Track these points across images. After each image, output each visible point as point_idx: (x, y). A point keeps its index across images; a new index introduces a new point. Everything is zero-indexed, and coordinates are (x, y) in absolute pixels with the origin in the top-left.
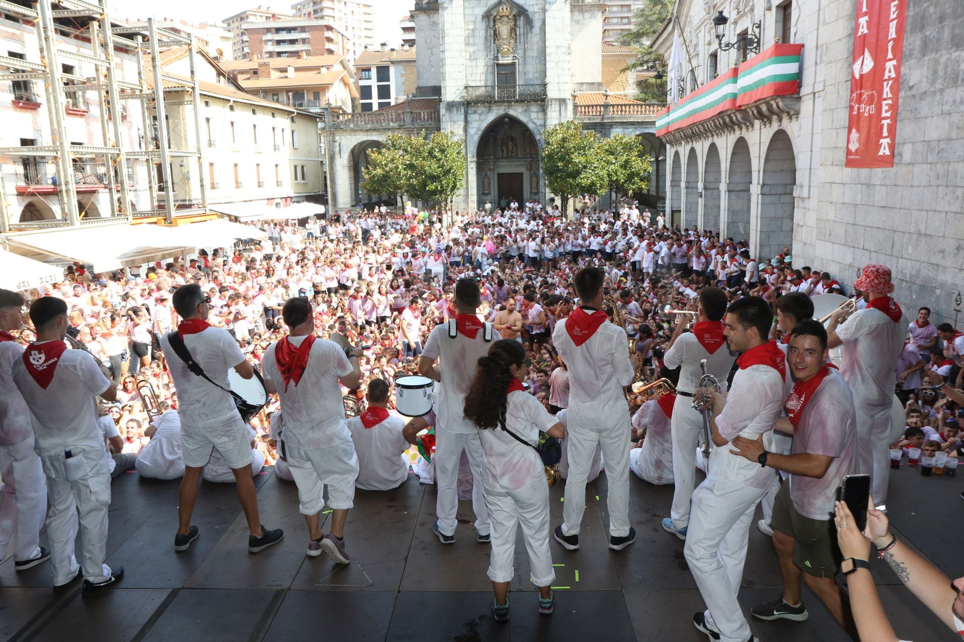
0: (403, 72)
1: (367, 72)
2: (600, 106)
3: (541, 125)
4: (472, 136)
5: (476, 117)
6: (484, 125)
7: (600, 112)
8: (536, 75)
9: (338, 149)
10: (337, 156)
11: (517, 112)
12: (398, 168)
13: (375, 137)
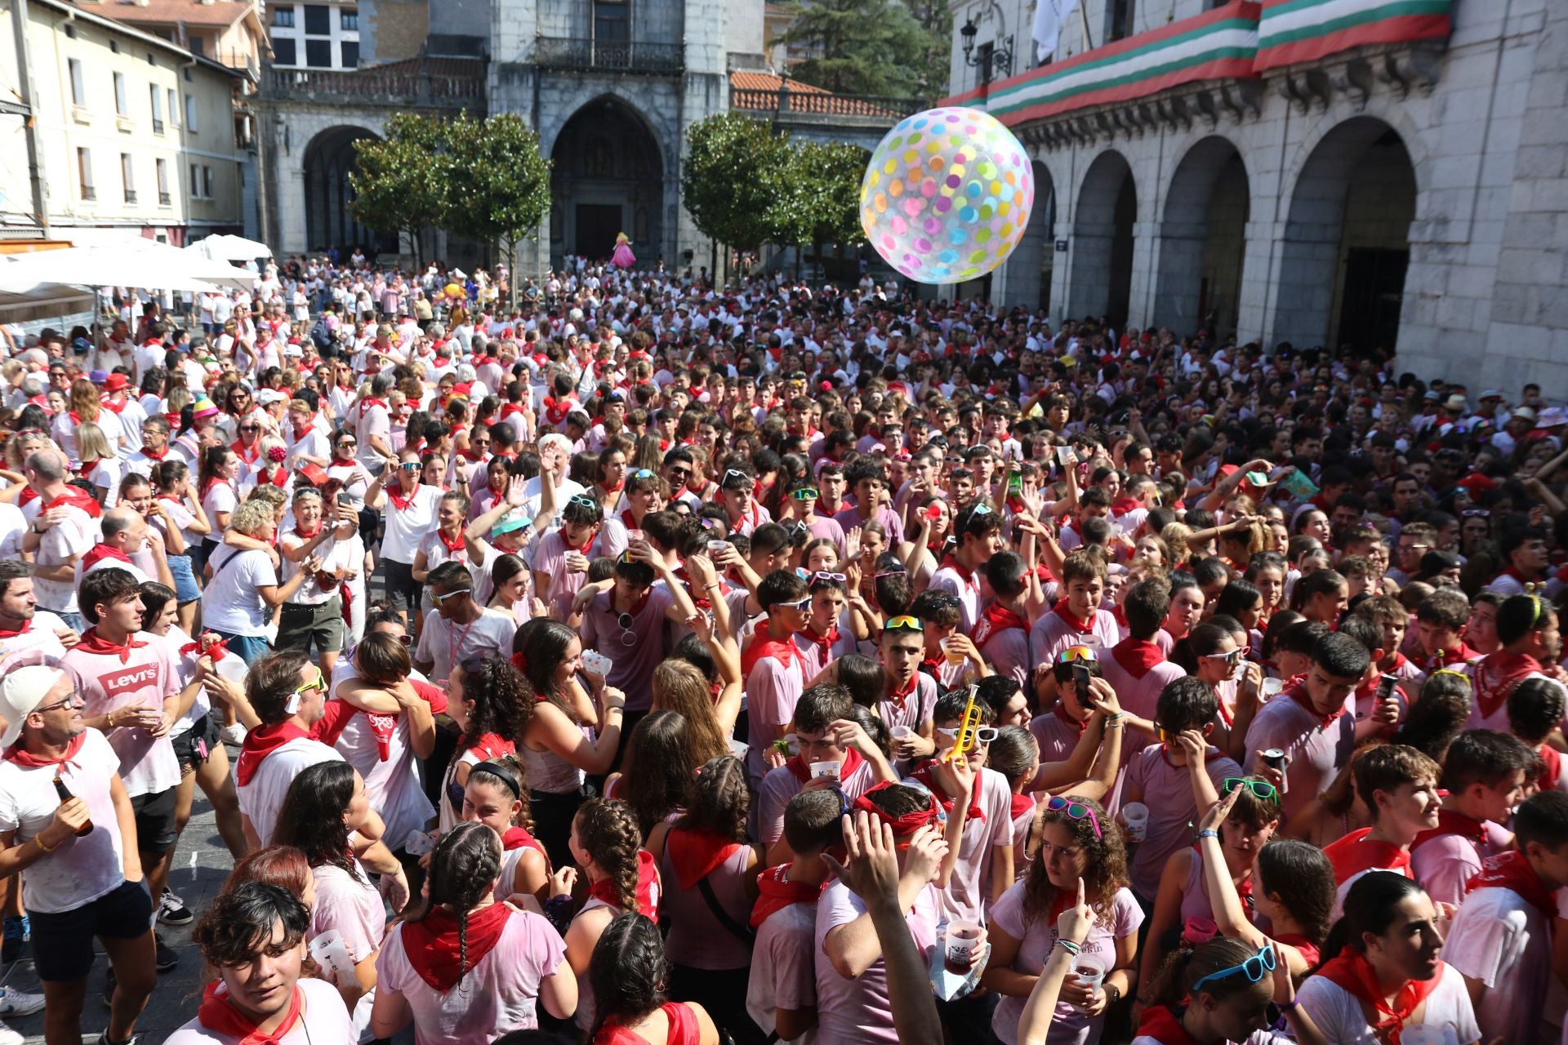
0: (375, 13)
1: (286, 15)
2: (773, 93)
3: (671, 120)
4: (547, 130)
5: (555, 95)
6: (569, 112)
7: (773, 102)
8: (666, 28)
9: (283, 138)
10: (282, 152)
11: (629, 92)
12: (425, 177)
13: (357, 121)
